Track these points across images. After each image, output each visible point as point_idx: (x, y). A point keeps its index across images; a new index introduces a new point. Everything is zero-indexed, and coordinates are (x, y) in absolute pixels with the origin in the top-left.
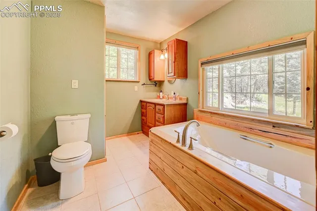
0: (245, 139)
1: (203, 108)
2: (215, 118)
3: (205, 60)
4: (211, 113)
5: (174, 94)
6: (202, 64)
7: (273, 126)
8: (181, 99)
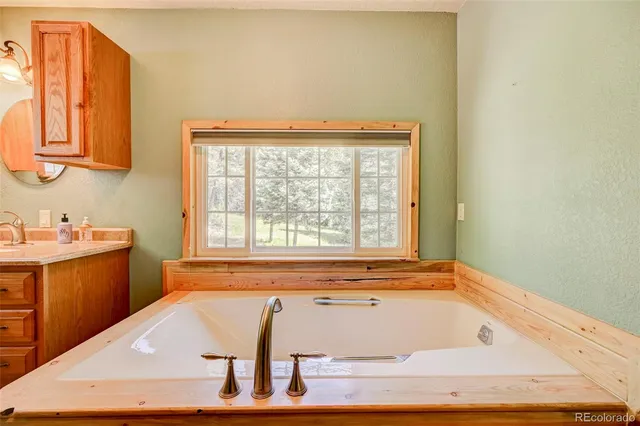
0: (327, 304)
1: (196, 256)
2: (240, 275)
3: (206, 125)
4: (230, 264)
5: (65, 220)
6: (195, 135)
7: (369, 268)
8: (98, 236)
